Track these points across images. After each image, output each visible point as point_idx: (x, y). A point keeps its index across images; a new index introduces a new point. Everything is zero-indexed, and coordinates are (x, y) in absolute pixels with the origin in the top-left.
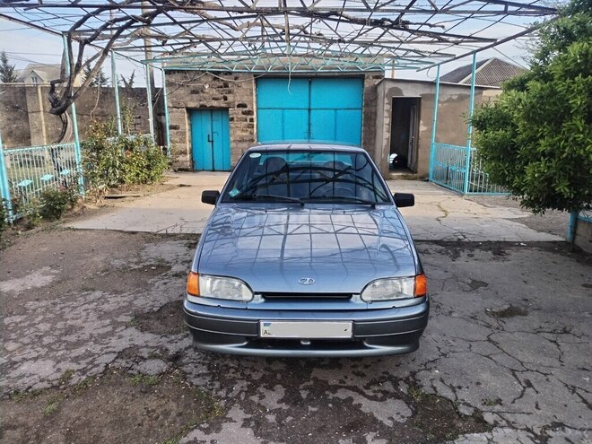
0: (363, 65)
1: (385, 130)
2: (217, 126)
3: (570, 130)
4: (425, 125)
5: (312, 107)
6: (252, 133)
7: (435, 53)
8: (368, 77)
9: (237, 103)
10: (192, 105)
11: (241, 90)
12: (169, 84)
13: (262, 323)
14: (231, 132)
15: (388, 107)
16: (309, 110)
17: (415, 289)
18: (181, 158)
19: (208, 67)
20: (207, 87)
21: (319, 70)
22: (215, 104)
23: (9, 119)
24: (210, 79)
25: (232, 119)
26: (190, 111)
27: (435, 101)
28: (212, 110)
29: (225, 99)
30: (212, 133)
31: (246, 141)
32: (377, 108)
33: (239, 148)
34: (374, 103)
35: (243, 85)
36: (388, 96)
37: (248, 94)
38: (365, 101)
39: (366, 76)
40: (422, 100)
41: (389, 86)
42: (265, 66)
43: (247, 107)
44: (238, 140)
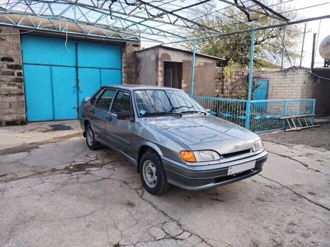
4: (185, 83)
5: (79, 65)
8: (129, 45)
9: (1, 57)
15: (161, 68)
16: (77, 68)
21: (88, 34)
31: (14, 95)
32: (139, 69)
33: (6, 102)
34: (134, 66)
35: (8, 39)
36: (161, 60)
37: (15, 47)
38: (126, 63)
39: (127, 43)
40: (183, 65)
41: (161, 52)
42: (33, 23)
43: (13, 61)
44: (4, 95)
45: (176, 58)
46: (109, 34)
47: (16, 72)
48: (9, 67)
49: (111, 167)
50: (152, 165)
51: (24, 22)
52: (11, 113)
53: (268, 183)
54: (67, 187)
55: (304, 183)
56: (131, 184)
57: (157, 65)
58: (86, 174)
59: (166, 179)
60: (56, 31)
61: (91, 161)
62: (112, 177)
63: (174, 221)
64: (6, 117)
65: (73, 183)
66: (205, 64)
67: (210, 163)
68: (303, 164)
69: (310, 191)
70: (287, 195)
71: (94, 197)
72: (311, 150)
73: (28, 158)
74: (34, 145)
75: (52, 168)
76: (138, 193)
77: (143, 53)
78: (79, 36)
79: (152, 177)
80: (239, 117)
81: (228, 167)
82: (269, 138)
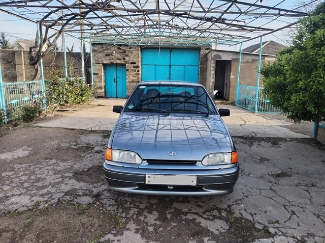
0: (200, 42)
1: (211, 77)
2: (120, 74)
3: (316, 76)
4: (233, 75)
5: (172, 64)
6: (138, 78)
7: (239, 36)
8: (203, 49)
9: (130, 62)
10: (106, 62)
11: (133, 55)
12: (94, 51)
13: (147, 176)
14: (127, 77)
15: (213, 65)
16: (170, 66)
17: (231, 159)
18: (99, 91)
19: (115, 42)
20: (114, 52)
21: (176, 45)
22: (119, 62)
23: (5, 68)
24: (116, 49)
25: (128, 70)
26: (105, 65)
27: (239, 62)
28: (117, 65)
29: (124, 59)
30: (117, 77)
31: (135, 82)
33: (131, 86)
34: (206, 63)
35: (134, 52)
36: (213, 59)
37: (137, 57)
39: (201, 48)
40: (232, 62)
41: (214, 54)
42: (146, 42)
43: (136, 64)
44: (131, 82)
45: (225, 57)
46: (190, 42)
47: (137, 69)
48: (134, 67)
51: (142, 43)
57: (211, 63)
66: (254, 60)
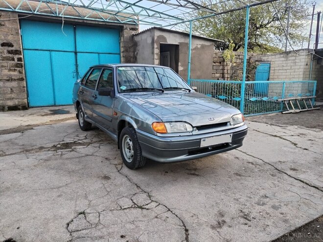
4: (182, 66)
5: (78, 50)
6: (20, 73)
8: (126, 28)
9: (1, 42)
11: (4, 29)
15: (157, 51)
16: (76, 53)
21: (85, 18)
31: (15, 80)
32: (137, 53)
33: (7, 87)
34: (132, 50)
35: (7, 24)
36: (157, 42)
37: (14, 33)
38: (124, 47)
39: (125, 27)
40: (180, 47)
41: (157, 34)
42: (31, 7)
43: (13, 46)
44: (5, 80)
45: (172, 40)
46: (106, 18)
47: (16, 57)
48: (9, 52)
49: (97, 145)
50: (130, 139)
51: (22, 7)
52: (13, 98)
53: (251, 159)
54: (48, 163)
55: (289, 159)
56: (112, 161)
57: (153, 48)
58: (71, 151)
59: (141, 153)
60: (53, 15)
61: (79, 140)
62: (95, 154)
63: (145, 192)
64: (8, 102)
65: (56, 159)
66: (203, 47)
67: (181, 134)
68: (293, 143)
69: (292, 167)
70: (267, 170)
71: (73, 171)
72: (304, 131)
73: (21, 137)
74: (30, 127)
75: (40, 146)
76: (117, 168)
77: (140, 36)
78: (76, 21)
79: (130, 152)
80: (234, 99)
81: (200, 139)
82: (264, 120)
